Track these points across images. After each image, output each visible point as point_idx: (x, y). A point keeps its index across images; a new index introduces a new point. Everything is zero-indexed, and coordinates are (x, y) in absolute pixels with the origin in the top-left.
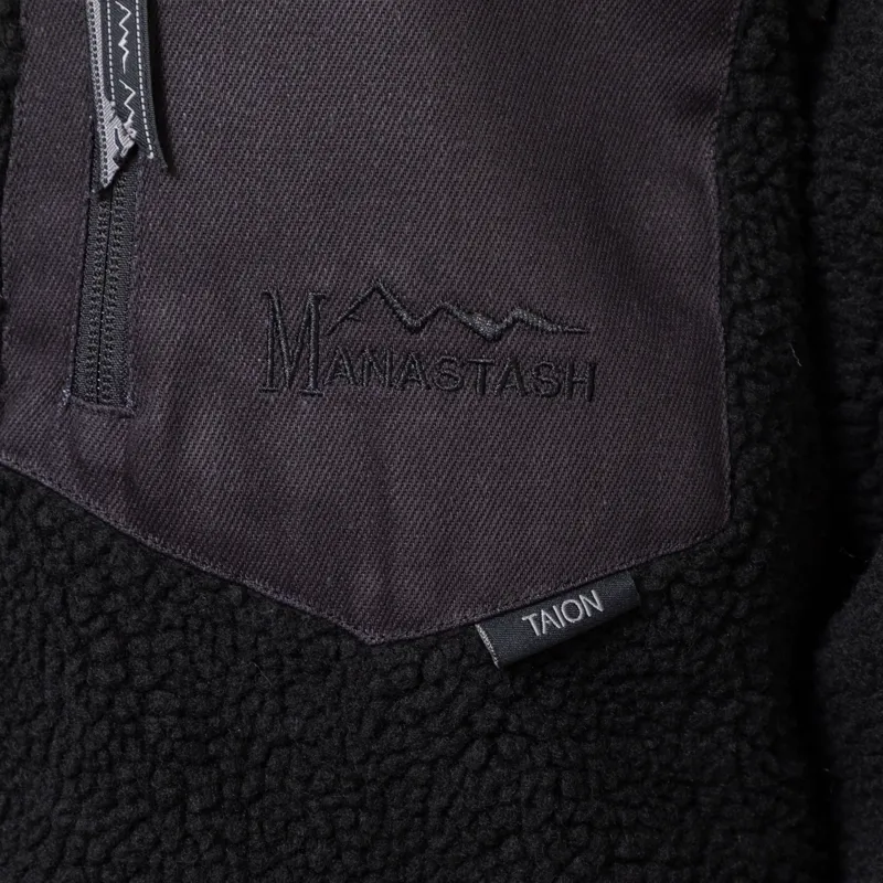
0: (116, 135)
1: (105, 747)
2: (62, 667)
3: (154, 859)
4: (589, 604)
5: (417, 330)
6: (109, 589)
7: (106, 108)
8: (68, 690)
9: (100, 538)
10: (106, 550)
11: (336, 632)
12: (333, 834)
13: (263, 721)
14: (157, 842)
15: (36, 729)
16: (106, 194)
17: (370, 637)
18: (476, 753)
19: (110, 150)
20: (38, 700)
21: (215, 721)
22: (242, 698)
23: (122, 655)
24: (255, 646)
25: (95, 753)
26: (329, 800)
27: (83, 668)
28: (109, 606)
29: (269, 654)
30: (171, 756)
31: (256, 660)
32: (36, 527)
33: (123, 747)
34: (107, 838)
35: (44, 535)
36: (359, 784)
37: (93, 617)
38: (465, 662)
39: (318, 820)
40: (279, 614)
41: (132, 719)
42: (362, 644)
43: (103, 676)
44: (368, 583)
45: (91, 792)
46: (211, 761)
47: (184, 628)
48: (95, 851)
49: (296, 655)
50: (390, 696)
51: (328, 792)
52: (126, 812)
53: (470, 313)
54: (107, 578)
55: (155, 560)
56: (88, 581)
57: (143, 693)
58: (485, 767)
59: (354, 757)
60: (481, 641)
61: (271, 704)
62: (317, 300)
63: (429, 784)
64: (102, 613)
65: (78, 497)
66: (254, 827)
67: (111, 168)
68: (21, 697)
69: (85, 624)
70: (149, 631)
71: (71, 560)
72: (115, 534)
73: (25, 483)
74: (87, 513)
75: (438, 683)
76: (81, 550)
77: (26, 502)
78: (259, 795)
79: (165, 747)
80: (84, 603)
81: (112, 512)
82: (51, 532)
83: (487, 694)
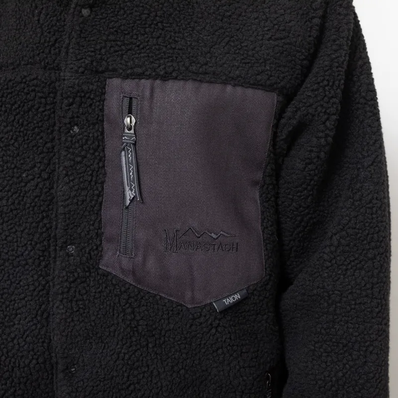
0: (129, 194)
1: (129, 333)
2: (118, 316)
3: (141, 359)
4: (237, 297)
5: (199, 237)
6: (130, 297)
7: (127, 188)
8: (121, 320)
9: (127, 286)
10: (129, 288)
11: (181, 305)
12: (180, 350)
13: (164, 326)
14: (142, 355)
15: (112, 329)
16: (127, 208)
17: (189, 306)
18: (214, 331)
19: (128, 198)
20: (112, 323)
21: (154, 326)
22: (160, 320)
23: (133, 312)
24: (163, 309)
25: (127, 335)
26: (179, 343)
27: (124, 315)
28: (130, 301)
29: (166, 311)
30: (145, 335)
31: (163, 312)
32: (112, 283)
33: (134, 333)
34: (130, 354)
35: (114, 285)
36: (186, 338)
37: (126, 304)
38: (211, 311)
39: (177, 347)
40: (168, 301)
41: (136, 327)
42: (187, 308)
43: (129, 317)
44: (188, 294)
45: (126, 343)
46: (153, 335)
47: (147, 306)
48: (127, 356)
49: (172, 310)
50: (194, 319)
51: (179, 341)
52: (134, 348)
53: (211, 233)
54: (129, 295)
55: (140, 291)
56: (125, 296)
57: (138, 321)
58: (215, 334)
59: (185, 333)
60: (214, 306)
61: (166, 322)
62: (176, 231)
63: (201, 338)
64: (128, 303)
65: (121, 276)
66: (163, 350)
67: (128, 202)
68: (108, 322)
69: (124, 306)
70: (139, 306)
71: (120, 291)
72: (131, 285)
73: (109, 273)
74: (124, 280)
75: (205, 316)
76: (123, 289)
77: (110, 278)
78: (164, 342)
79: (143, 333)
80: (124, 301)
81: (130, 280)
82: (116, 285)
83: (216, 318)
